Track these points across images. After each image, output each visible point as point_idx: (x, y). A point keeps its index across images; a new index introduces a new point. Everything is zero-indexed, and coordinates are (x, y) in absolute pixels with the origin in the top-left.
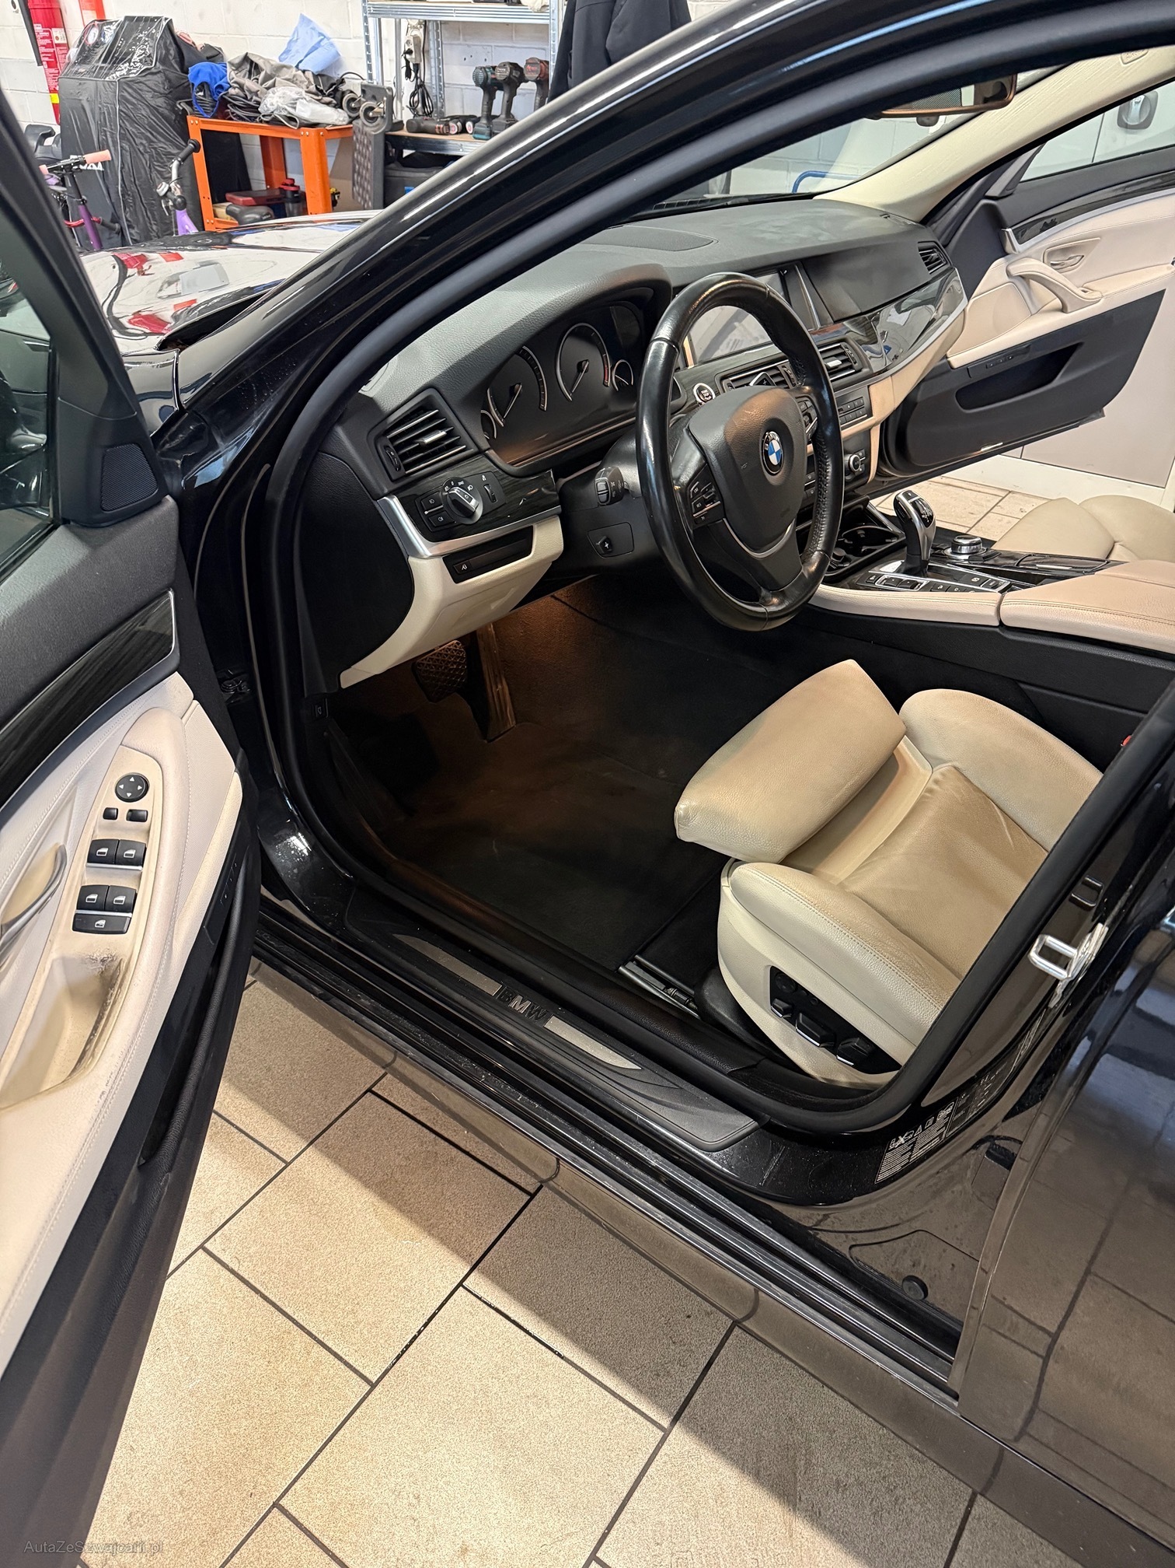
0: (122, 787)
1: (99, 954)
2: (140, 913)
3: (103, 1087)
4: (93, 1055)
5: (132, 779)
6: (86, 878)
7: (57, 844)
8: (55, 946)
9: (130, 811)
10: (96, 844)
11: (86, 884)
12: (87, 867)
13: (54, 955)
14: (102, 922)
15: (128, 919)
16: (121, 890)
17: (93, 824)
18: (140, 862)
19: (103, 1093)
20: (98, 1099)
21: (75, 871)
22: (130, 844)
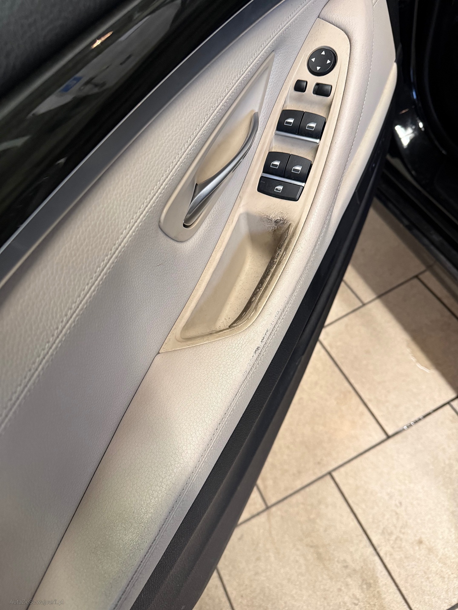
0: (313, 60)
1: (275, 215)
2: (311, 184)
3: (258, 343)
4: (256, 308)
5: (323, 53)
6: (274, 144)
7: (253, 111)
8: (243, 203)
9: (318, 84)
10: (286, 114)
11: (273, 150)
12: (276, 134)
13: (241, 210)
14: (280, 188)
15: (301, 188)
16: (299, 160)
17: (285, 95)
18: (318, 134)
19: (258, 348)
20: (253, 353)
21: (266, 138)
22: (312, 117)
